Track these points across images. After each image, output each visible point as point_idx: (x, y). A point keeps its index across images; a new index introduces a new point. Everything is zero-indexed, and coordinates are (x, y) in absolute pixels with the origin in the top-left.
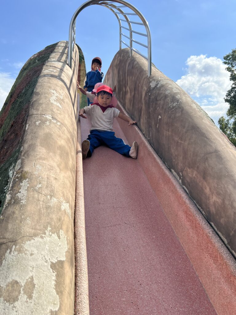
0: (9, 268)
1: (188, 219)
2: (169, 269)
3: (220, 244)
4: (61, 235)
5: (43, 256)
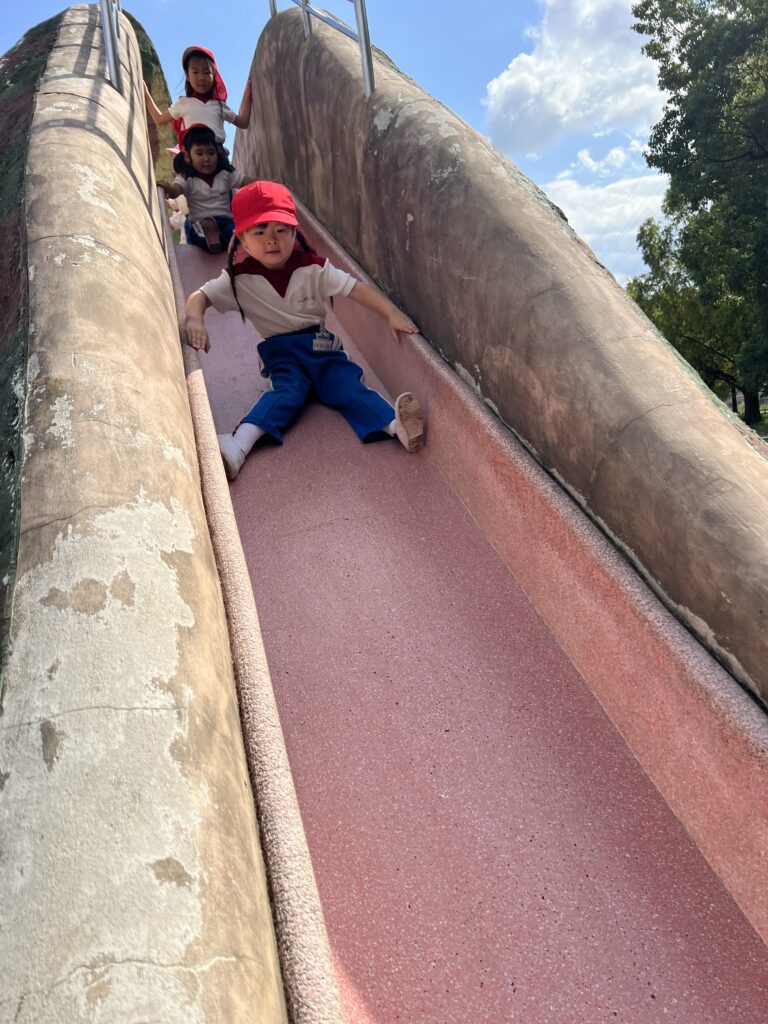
0: (69, 563)
4: (173, 507)
5: (140, 540)
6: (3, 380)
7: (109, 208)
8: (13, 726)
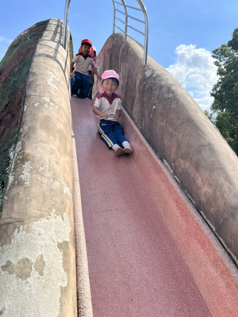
0: (18, 247)
1: (178, 207)
2: (159, 253)
3: (209, 231)
4: (64, 217)
5: (50, 236)
6: (6, 148)
7: (56, 88)
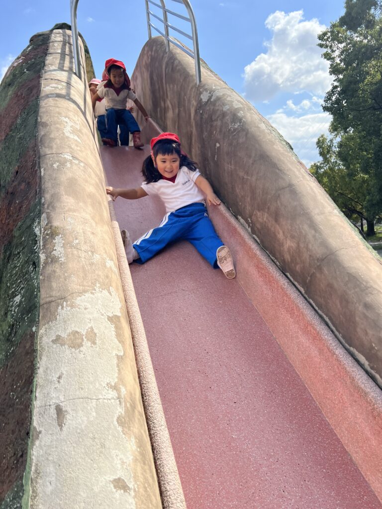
3: (296, 295)
4: (111, 292)
5: (98, 310)
6: (29, 225)
7: (77, 139)
8: (42, 406)
